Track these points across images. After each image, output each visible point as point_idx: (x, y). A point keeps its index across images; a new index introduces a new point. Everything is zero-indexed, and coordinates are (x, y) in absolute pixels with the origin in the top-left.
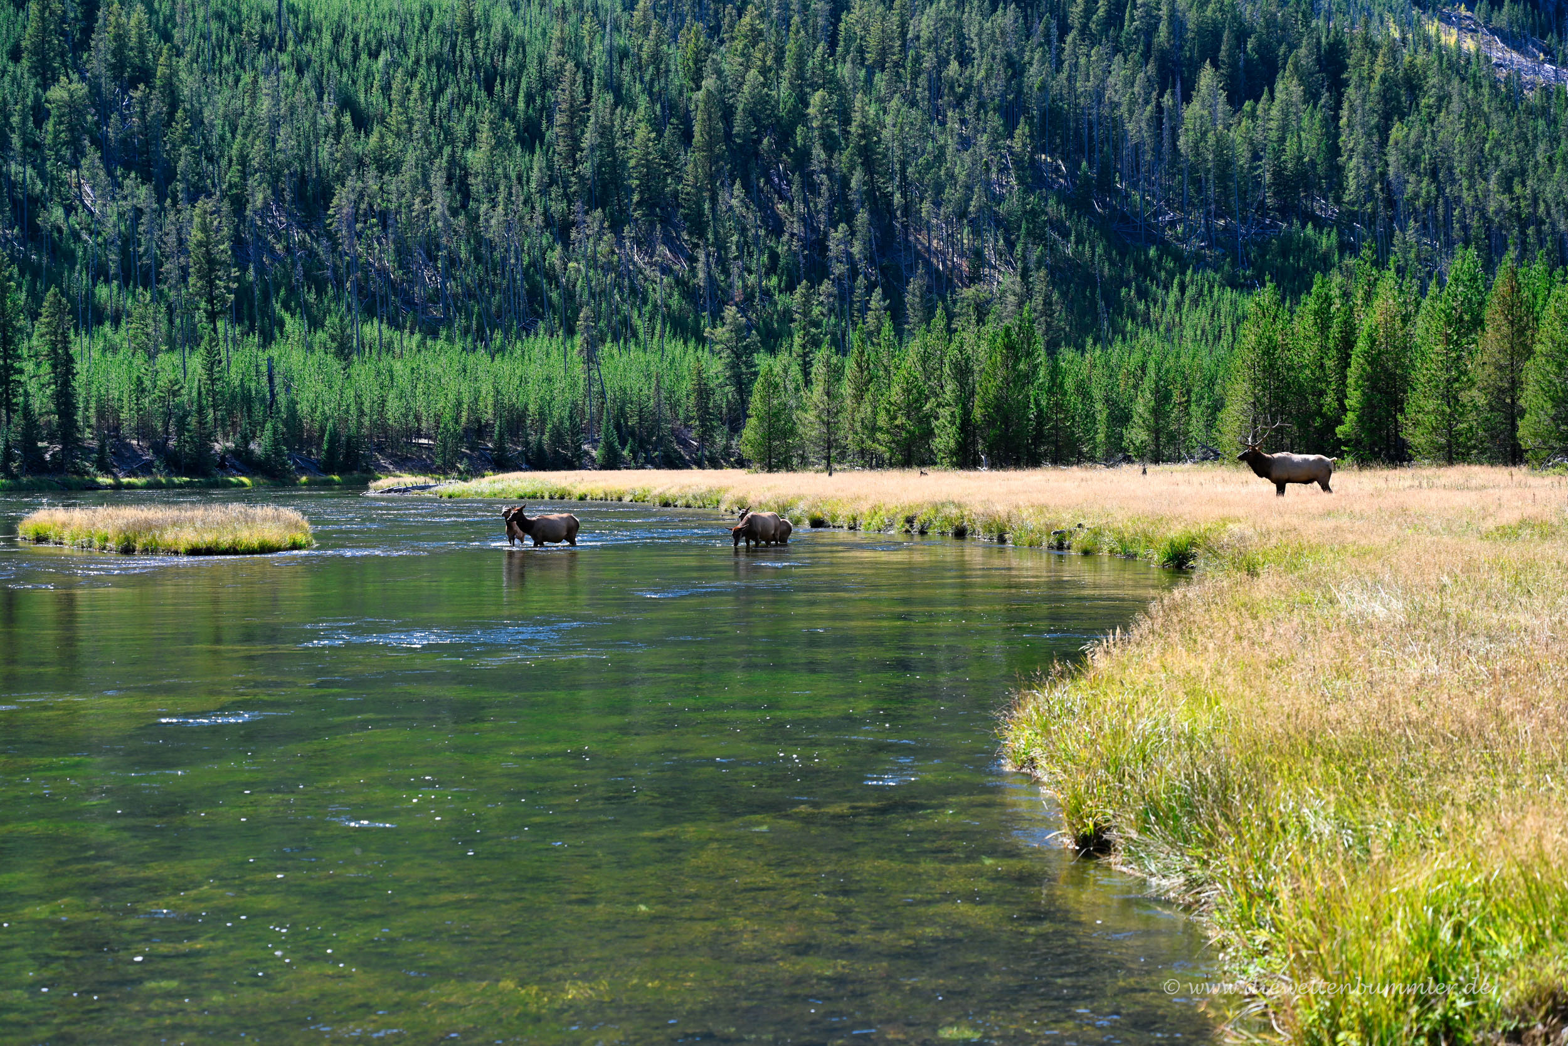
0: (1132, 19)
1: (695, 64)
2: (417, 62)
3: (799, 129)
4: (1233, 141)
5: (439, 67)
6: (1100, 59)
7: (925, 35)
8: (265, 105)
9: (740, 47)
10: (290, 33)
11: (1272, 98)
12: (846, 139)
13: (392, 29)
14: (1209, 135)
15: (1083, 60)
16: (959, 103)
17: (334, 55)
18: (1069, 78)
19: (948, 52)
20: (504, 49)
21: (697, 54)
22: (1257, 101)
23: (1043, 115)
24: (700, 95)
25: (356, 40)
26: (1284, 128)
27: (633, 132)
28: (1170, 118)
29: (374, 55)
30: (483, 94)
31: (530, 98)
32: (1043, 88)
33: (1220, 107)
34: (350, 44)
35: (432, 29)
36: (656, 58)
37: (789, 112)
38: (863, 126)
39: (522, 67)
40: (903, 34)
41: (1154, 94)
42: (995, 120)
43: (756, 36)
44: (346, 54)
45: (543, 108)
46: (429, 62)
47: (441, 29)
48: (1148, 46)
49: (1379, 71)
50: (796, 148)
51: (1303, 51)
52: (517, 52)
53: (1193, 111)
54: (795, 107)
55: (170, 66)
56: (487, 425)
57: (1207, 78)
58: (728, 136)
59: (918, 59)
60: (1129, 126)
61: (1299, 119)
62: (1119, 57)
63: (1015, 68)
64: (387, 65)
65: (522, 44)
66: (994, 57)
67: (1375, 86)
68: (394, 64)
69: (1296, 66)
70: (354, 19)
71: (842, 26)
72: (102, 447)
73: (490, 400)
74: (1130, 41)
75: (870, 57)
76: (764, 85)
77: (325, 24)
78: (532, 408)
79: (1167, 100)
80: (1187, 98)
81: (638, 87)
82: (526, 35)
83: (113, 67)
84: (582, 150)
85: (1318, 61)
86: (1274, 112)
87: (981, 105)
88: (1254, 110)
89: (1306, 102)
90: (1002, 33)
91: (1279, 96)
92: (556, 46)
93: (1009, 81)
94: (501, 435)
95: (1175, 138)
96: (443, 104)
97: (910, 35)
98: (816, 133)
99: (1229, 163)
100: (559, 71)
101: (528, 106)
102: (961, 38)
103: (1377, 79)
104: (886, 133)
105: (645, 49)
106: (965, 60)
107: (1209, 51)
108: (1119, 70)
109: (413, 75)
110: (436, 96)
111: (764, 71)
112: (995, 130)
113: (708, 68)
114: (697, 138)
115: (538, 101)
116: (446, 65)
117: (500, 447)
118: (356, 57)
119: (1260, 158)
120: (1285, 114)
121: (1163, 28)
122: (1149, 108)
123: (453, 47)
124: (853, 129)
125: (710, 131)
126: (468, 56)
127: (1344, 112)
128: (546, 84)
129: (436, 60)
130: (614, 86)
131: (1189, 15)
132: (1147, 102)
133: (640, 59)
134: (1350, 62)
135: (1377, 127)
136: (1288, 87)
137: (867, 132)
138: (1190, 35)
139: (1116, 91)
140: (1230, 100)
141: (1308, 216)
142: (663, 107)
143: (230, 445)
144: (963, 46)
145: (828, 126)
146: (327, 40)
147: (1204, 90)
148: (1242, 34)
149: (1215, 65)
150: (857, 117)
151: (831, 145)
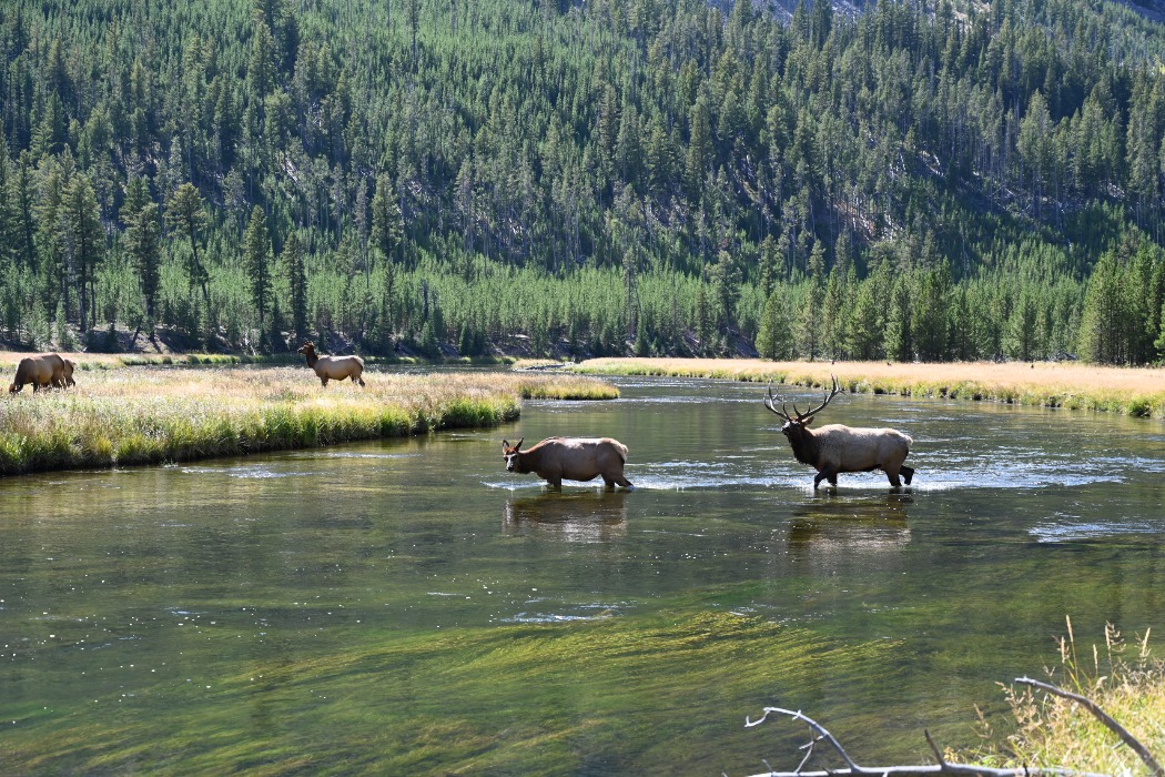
0: (984, 59)
1: (691, 86)
2: (505, 81)
3: (761, 132)
4: (1055, 145)
5: (520, 86)
6: (964, 87)
7: (844, 68)
8: (408, 110)
9: (722, 75)
10: (421, 61)
11: (1081, 115)
12: (792, 139)
13: (488, 60)
14: (1038, 140)
15: (952, 88)
16: (868, 115)
17: (449, 77)
18: (944, 100)
19: (861, 81)
20: (563, 74)
21: (692, 80)
22: (1071, 116)
23: (924, 124)
24: (695, 108)
25: (464, 67)
26: (1089, 136)
27: (651, 132)
28: (1012, 127)
29: (477, 77)
30: (549, 104)
31: (580, 108)
32: (925, 106)
33: (1045, 122)
34: (460, 70)
35: (515, 59)
36: (665, 82)
37: (755, 120)
38: (804, 130)
39: (574, 87)
40: (829, 68)
41: (1001, 111)
42: (892, 128)
43: (731, 69)
44: (458, 77)
45: (588, 114)
46: (513, 82)
47: (521, 60)
48: (995, 78)
49: (1154, 97)
50: (759, 144)
51: (1101, 84)
52: (572, 76)
53: (1027, 123)
54: (759, 116)
55: (345, 84)
56: (564, 326)
57: (1036, 101)
58: (713, 135)
59: (839, 86)
60: (984, 133)
61: (1099, 131)
62: (977, 86)
63: (907, 92)
64: (486, 84)
65: (574, 72)
66: (891, 85)
67: (1151, 108)
68: (490, 84)
69: (1097, 92)
70: (463, 53)
71: (787, 62)
72: (321, 335)
73: (567, 310)
74: (982, 75)
75: (808, 83)
76: (737, 101)
77: (444, 56)
78: (593, 316)
79: (1010, 116)
80: (1022, 115)
81: (651, 101)
82: (577, 65)
83: (307, 83)
84: (617, 143)
85: (1112, 90)
86: (1082, 125)
87: (882, 117)
88: (1068, 123)
89: (1104, 118)
90: (897, 68)
91: (1086, 114)
92: (598, 73)
93: (901, 101)
94: (574, 333)
95: (1013, 141)
96: (522, 111)
97: (834, 69)
98: (772, 134)
99: (1051, 160)
100: (600, 91)
101: (579, 113)
102: (870, 72)
103: (1153, 103)
104: (819, 135)
105: (657, 75)
106: (872, 87)
107: (1037, 82)
108: (976, 95)
109: (503, 90)
110: (519, 104)
111: (738, 92)
112: (891, 135)
113: (700, 91)
114: (693, 137)
115: (586, 110)
116: (524, 85)
117: (574, 341)
118: (465, 78)
119: (1072, 156)
120: (1090, 127)
121: (1005, 66)
122: (997, 121)
123: (529, 73)
124: (798, 132)
125: (701, 132)
126: (539, 78)
127: (1130, 127)
128: (591, 98)
129: (518, 81)
130: (635, 100)
131: (1023, 57)
132: (996, 117)
133: (654, 82)
134: (1134, 91)
135: (1152, 136)
136: (1091, 109)
137: (807, 134)
138: (1024, 71)
139: (975, 109)
140: (1052, 117)
141: (1104, 197)
142: (669, 116)
143: (401, 336)
144: (870, 76)
145: (780, 130)
146: (445, 66)
147: (1034, 110)
148: (1059, 69)
149: (1041, 92)
150: (800, 124)
151: (782, 143)
